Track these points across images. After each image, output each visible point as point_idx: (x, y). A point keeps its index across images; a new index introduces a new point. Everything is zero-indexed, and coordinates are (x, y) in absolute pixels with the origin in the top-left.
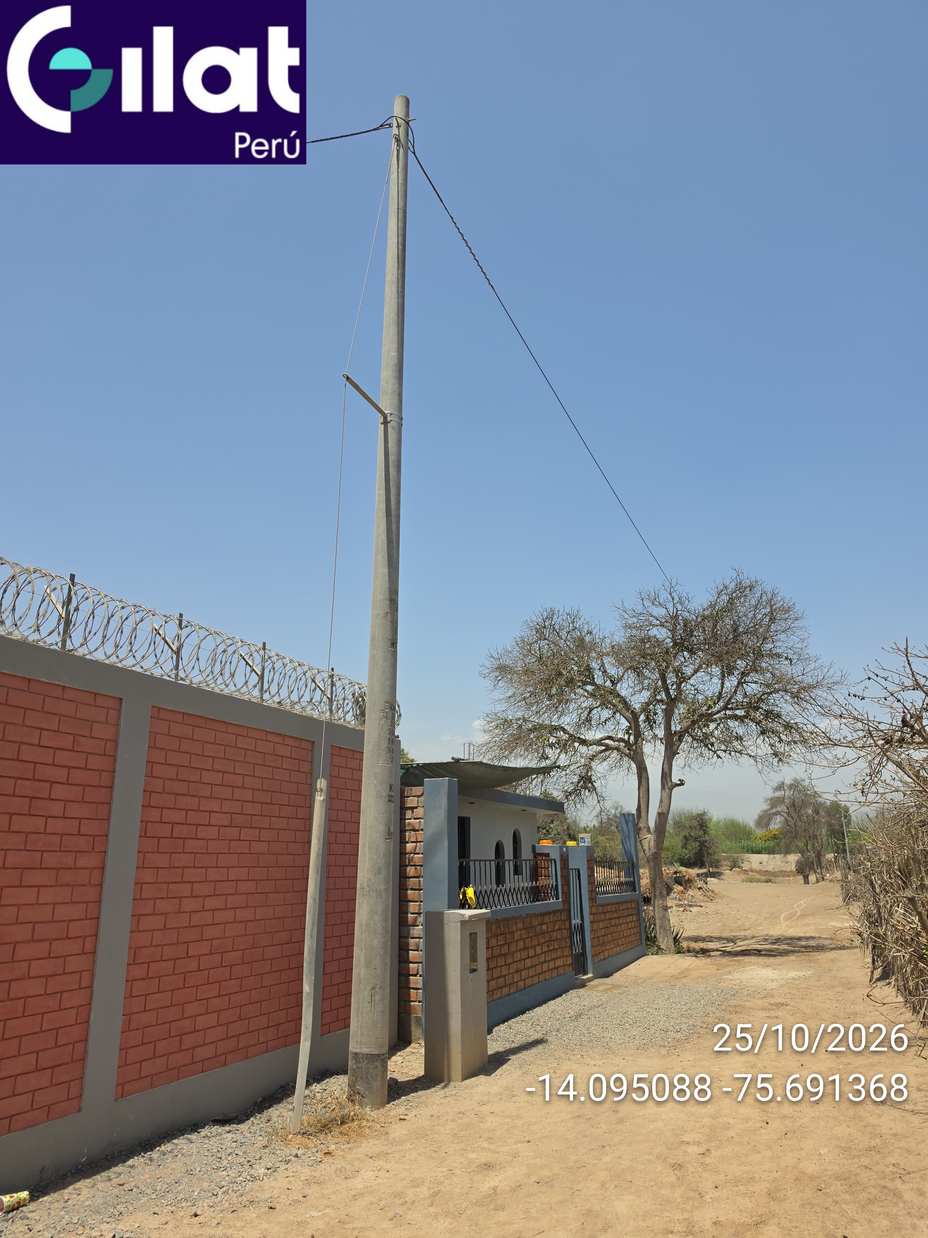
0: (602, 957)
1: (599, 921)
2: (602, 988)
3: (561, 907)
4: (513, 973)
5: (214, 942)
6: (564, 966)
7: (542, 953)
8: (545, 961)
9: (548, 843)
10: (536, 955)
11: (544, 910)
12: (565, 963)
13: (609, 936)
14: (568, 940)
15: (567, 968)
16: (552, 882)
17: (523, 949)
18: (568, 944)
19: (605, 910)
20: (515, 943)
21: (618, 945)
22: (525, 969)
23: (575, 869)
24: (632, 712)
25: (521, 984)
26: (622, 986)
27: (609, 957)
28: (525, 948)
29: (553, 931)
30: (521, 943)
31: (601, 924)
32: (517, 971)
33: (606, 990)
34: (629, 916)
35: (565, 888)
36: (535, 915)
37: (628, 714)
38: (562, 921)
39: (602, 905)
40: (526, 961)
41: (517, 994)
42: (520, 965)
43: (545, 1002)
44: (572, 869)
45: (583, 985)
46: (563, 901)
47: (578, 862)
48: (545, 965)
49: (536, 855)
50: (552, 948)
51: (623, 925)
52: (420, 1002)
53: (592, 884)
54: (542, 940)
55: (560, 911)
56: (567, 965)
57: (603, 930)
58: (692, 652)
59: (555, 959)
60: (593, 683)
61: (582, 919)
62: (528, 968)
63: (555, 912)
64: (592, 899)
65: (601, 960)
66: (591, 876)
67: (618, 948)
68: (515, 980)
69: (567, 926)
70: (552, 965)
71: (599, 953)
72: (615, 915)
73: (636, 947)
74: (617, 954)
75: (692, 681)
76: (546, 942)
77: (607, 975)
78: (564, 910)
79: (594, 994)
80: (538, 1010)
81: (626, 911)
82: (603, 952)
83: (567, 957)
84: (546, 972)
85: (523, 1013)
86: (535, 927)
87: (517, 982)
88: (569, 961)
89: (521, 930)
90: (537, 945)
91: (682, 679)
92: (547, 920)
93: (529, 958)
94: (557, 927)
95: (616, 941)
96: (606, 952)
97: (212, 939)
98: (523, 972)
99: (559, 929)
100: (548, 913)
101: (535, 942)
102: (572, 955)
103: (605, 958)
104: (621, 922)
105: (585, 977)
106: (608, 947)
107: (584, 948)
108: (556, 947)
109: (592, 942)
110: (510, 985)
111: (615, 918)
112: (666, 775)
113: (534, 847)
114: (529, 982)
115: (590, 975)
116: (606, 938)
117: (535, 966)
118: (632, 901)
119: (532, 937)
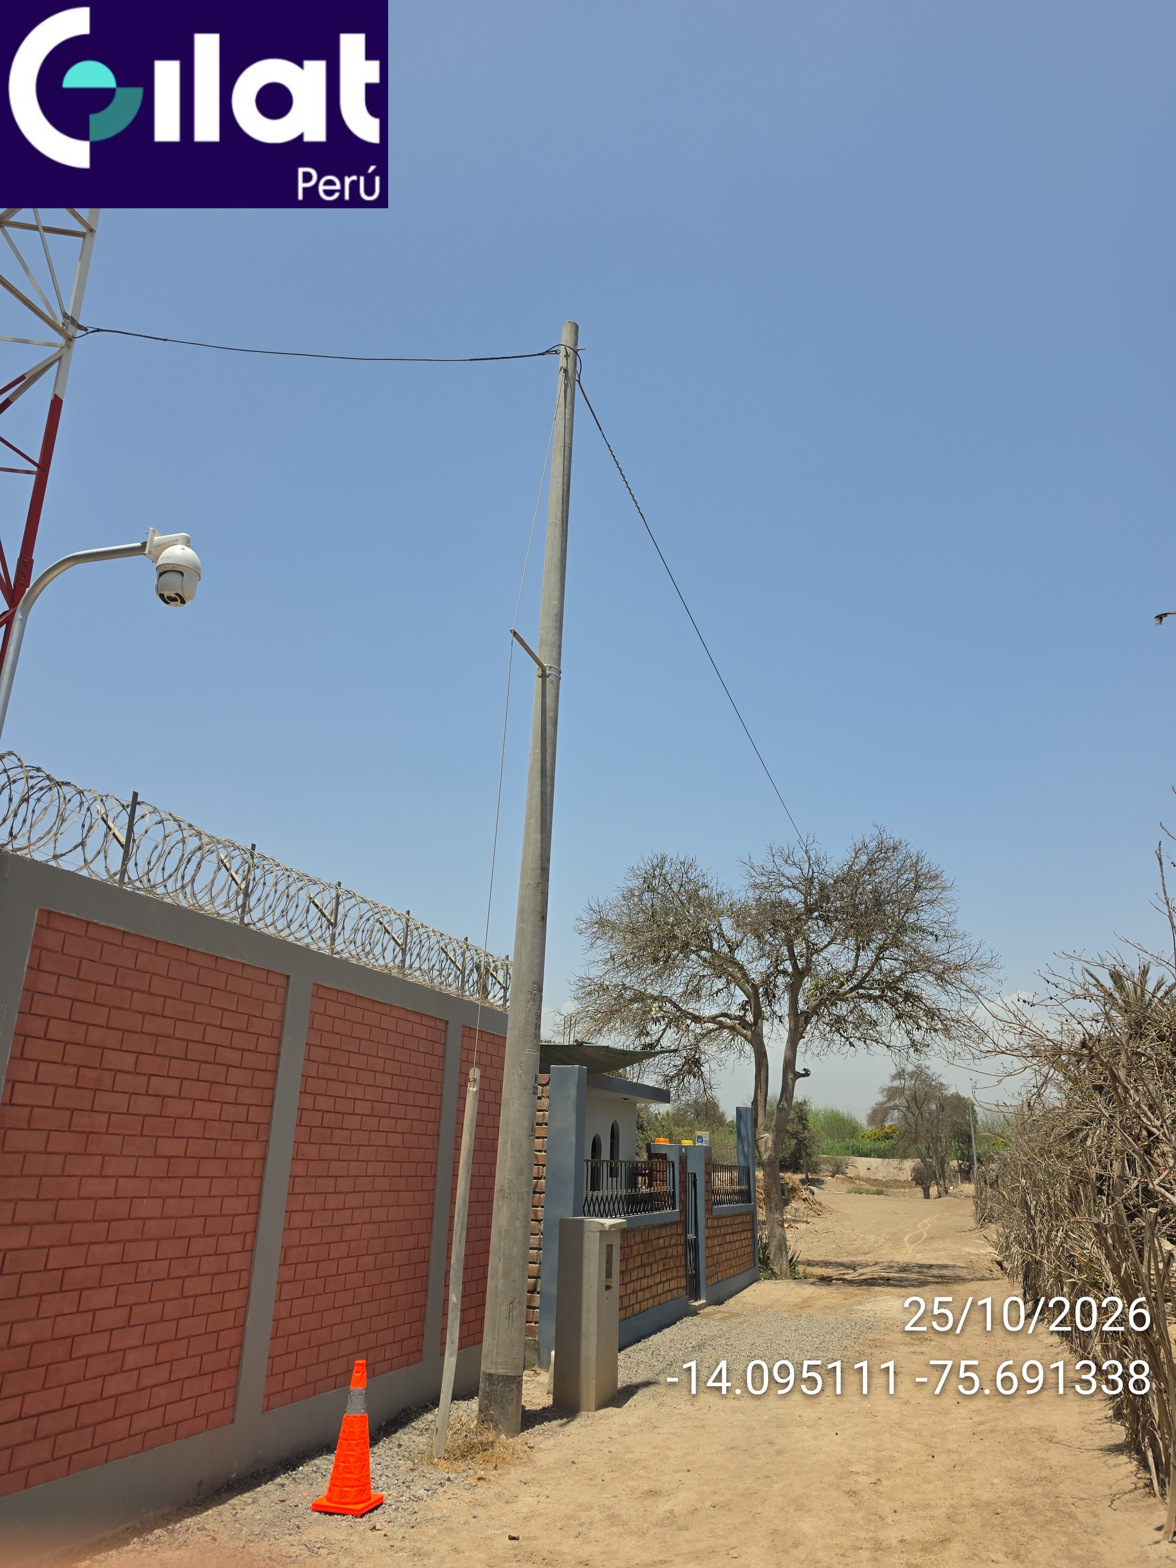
0: (715, 1280)
1: (714, 1237)
2: (718, 1316)
3: (678, 1219)
4: (629, 1294)
5: (353, 1244)
6: (678, 1288)
7: (658, 1272)
8: (660, 1282)
9: (665, 1141)
10: (652, 1274)
11: (661, 1222)
12: (679, 1286)
13: (724, 1255)
14: (683, 1258)
15: (680, 1291)
16: (667, 1188)
17: (639, 1267)
18: (683, 1263)
19: (720, 1224)
20: (633, 1259)
21: (732, 1267)
22: (641, 1290)
23: (691, 1174)
24: (753, 984)
25: (637, 1307)
26: (741, 1315)
27: (723, 1280)
28: (642, 1266)
29: (669, 1246)
30: (639, 1259)
31: (716, 1240)
32: (633, 1292)
33: (723, 1319)
34: (743, 1231)
35: (683, 1196)
36: (653, 1227)
37: (748, 987)
38: (678, 1234)
39: (717, 1218)
40: (643, 1280)
41: (633, 1319)
42: (637, 1285)
43: (659, 1329)
44: (689, 1173)
45: (694, 1312)
46: (680, 1211)
47: (696, 1166)
48: (660, 1286)
49: (651, 1156)
50: (667, 1267)
51: (737, 1243)
52: (536, 1323)
53: (708, 1191)
54: (658, 1257)
55: (676, 1223)
56: (681, 1288)
57: (717, 1248)
58: (827, 920)
59: (669, 1280)
60: (711, 949)
61: (696, 1234)
62: (644, 1289)
63: (671, 1224)
64: (709, 1210)
65: (714, 1284)
66: (709, 1181)
67: (732, 1270)
68: (632, 1302)
69: (683, 1241)
70: (667, 1288)
71: (713, 1275)
72: (730, 1230)
73: (749, 1269)
74: (731, 1277)
75: (824, 954)
76: (662, 1259)
77: (720, 1302)
78: (680, 1222)
79: (712, 1322)
80: (655, 1339)
81: (740, 1225)
82: (716, 1274)
83: (681, 1278)
84: (661, 1294)
85: (639, 1341)
86: (652, 1240)
87: (633, 1305)
88: (683, 1282)
89: (639, 1244)
90: (654, 1262)
91: (813, 950)
92: (664, 1234)
93: (645, 1277)
94: (673, 1242)
95: (729, 1262)
96: (720, 1274)
97: (350, 1241)
98: (639, 1293)
99: (675, 1245)
100: (665, 1225)
101: (652, 1259)
102: (686, 1276)
103: (718, 1282)
104: (735, 1238)
105: (697, 1304)
106: (721, 1269)
107: (696, 1268)
108: (672, 1265)
109: (707, 1262)
110: (626, 1307)
111: (730, 1234)
112: (789, 1064)
113: (648, 1146)
114: (644, 1305)
115: (703, 1301)
116: (720, 1256)
117: (650, 1287)
118: (747, 1214)
119: (649, 1252)
